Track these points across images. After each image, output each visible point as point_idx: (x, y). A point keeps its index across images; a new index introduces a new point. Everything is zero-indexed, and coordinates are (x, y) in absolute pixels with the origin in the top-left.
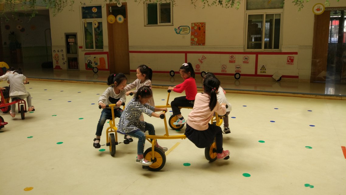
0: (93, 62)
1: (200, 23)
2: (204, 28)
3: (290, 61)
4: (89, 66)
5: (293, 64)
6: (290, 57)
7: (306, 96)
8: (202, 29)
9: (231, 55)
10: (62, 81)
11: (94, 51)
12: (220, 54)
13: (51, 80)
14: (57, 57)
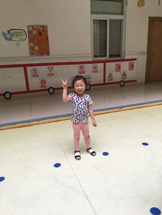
1: (41, 26)
2: (46, 33)
3: (131, 67)
5: (134, 69)
6: (131, 63)
8: (43, 34)
9: (80, 65)
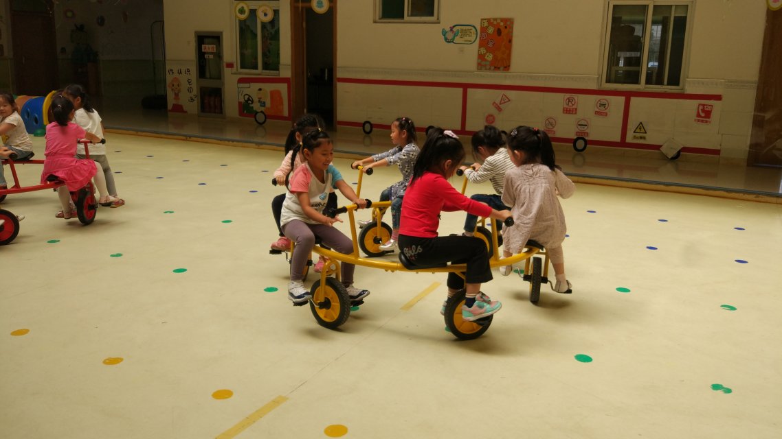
0: (256, 100)
1: (502, 20)
2: (511, 31)
3: (703, 115)
4: (246, 108)
5: (710, 122)
6: (704, 105)
7: (733, 195)
8: (504, 32)
9: (568, 95)
10: (187, 138)
11: (259, 75)
12: (542, 93)
13: (163, 136)
14: (176, 84)
